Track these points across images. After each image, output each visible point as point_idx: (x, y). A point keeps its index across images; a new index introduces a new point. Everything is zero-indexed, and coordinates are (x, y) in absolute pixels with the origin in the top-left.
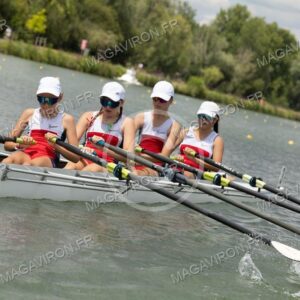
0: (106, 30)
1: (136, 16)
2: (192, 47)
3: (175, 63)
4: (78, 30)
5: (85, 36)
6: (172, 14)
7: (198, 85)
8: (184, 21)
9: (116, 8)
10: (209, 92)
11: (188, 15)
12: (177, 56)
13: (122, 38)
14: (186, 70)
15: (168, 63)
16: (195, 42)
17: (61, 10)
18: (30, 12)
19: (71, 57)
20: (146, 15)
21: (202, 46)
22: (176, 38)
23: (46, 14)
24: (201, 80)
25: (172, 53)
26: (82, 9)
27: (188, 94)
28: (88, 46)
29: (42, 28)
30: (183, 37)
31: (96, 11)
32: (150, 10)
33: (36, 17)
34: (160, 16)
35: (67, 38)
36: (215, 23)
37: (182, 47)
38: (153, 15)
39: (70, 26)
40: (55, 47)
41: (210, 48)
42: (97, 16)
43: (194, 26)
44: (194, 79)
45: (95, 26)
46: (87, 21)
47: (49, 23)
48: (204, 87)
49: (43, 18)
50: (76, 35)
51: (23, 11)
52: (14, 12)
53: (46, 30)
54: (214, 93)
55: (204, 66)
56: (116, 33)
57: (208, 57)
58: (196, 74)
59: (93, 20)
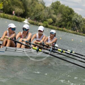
0: (20, 8)
3: (39, 17)
4: (12, 8)
6: (39, 4)
7: (46, 24)
8: (42, 6)
9: (23, 2)
10: (49, 26)
14: (43, 19)
15: (37, 18)
17: (7, 2)
19: (10, 16)
23: (3, 4)
24: (47, 22)
28: (15, 13)
31: (17, 3)
32: (32, 3)
34: (35, 4)
38: (33, 4)
39: (10, 7)
40: (5, 13)
41: (49, 13)
42: (17, 4)
43: (45, 7)
44: (45, 22)
45: (17, 7)
46: (14, 6)
48: (48, 24)
49: (2, 5)
50: (11, 10)
54: (51, 26)
55: (48, 18)
56: (23, 9)
57: (49, 16)
58: (46, 21)
59: (16, 5)
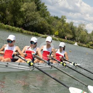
1: (76, 32)
2: (87, 38)
5: (66, 36)
11: (86, 31)
12: (84, 39)
13: (73, 36)
16: (87, 37)
18: (55, 31)
20: (78, 32)
21: (89, 38)
22: (84, 36)
25: (83, 39)
26: (65, 30)
27: (86, 47)
29: (58, 34)
30: (85, 36)
33: (56, 32)
35: (62, 36)
36: (91, 33)
37: (85, 38)
47: (59, 33)
51: (54, 31)
52: (52, 31)
53: (59, 35)
